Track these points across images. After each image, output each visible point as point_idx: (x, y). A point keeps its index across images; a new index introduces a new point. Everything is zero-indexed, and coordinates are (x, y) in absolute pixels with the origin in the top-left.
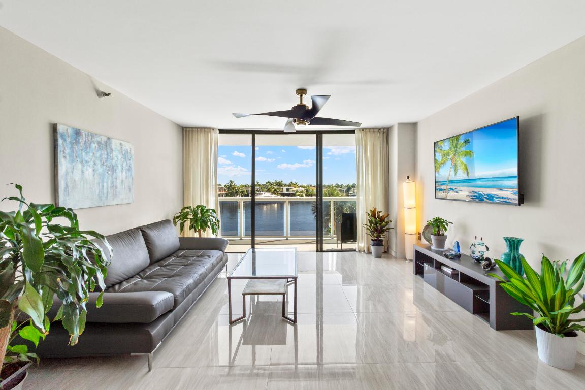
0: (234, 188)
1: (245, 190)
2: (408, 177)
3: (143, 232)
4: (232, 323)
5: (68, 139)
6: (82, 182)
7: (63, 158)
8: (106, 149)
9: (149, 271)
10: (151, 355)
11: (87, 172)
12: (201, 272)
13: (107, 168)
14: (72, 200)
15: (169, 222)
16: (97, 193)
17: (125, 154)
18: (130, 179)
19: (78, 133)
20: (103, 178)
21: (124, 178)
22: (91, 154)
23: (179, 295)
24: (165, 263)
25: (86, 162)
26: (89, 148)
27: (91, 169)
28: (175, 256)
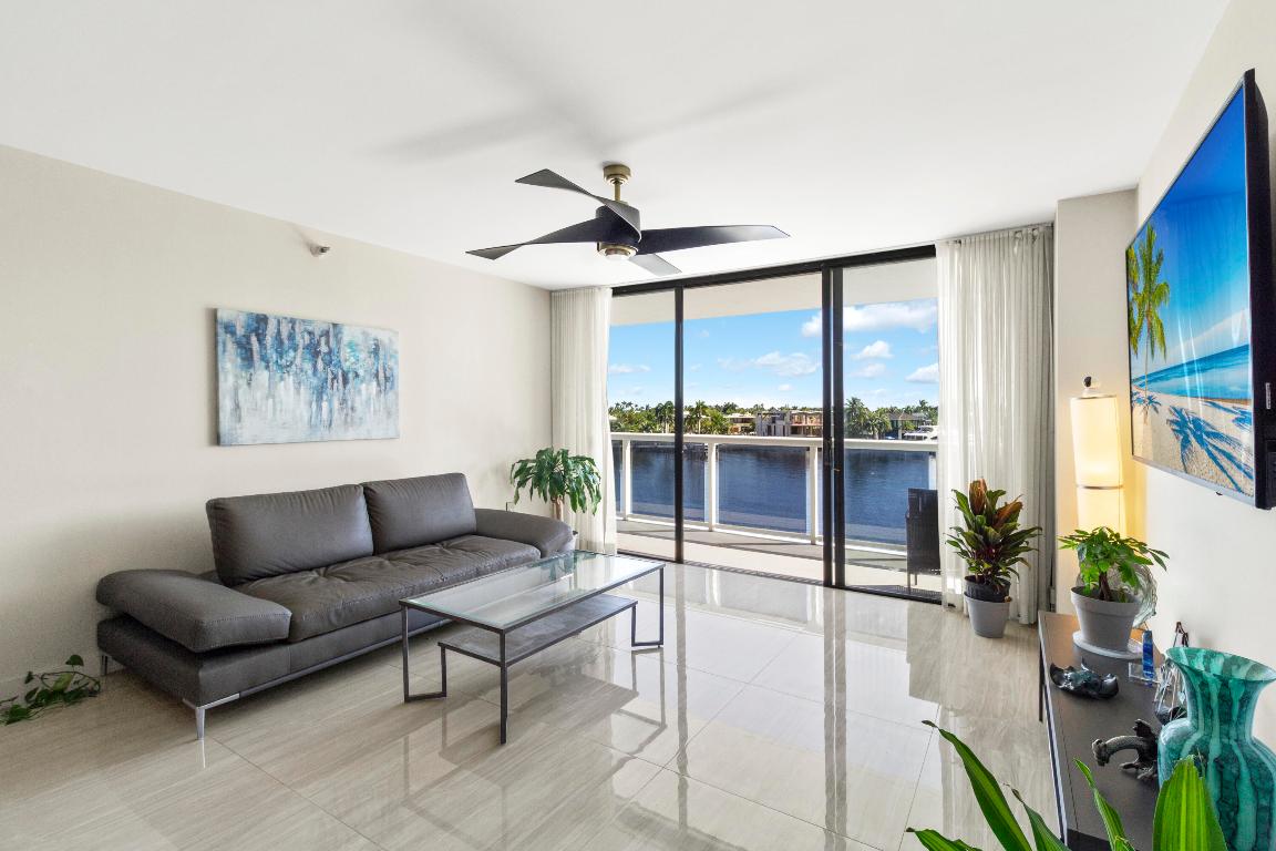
0: (862, 415)
1: (887, 419)
2: (1088, 382)
3: (369, 491)
4: (409, 699)
5: (240, 331)
6: (271, 401)
7: (230, 362)
8: (327, 343)
9: (349, 565)
10: (201, 711)
11: (282, 383)
12: (421, 581)
13: (330, 376)
14: (249, 428)
15: (456, 480)
16: (306, 418)
17: (376, 352)
18: (391, 395)
19: (262, 320)
20: (320, 392)
21: (375, 392)
22: (292, 354)
23: (309, 618)
24: (401, 554)
25: (281, 367)
26: (286, 342)
27: (290, 379)
28: (445, 543)
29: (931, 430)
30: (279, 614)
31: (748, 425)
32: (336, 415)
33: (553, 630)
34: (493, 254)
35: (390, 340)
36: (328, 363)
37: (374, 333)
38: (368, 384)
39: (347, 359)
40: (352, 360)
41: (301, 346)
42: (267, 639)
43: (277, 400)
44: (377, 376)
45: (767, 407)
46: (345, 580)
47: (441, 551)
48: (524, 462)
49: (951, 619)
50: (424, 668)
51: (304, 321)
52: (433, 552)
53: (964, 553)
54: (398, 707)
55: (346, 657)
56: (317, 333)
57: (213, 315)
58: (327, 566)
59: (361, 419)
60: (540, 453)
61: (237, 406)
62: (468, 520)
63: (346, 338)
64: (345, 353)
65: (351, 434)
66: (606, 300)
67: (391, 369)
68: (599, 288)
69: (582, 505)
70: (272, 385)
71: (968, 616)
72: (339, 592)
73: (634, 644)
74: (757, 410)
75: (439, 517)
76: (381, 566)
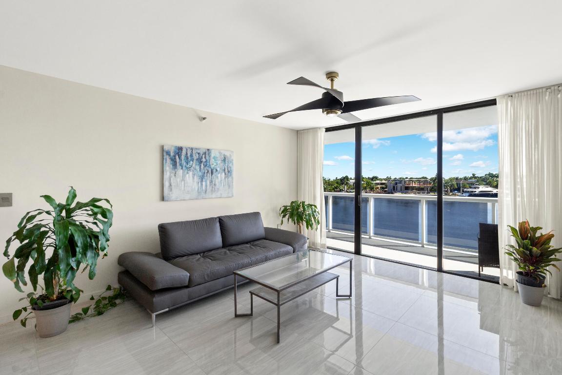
1: (454, 183)
3: (221, 220)
4: (237, 316)
5: (172, 154)
6: (183, 182)
7: (168, 167)
8: (205, 157)
9: (212, 252)
10: (154, 315)
11: (188, 175)
12: (242, 262)
13: (206, 171)
14: (174, 194)
15: (257, 215)
16: (197, 189)
17: (224, 160)
18: (230, 179)
19: (180, 149)
20: (202, 178)
21: (223, 178)
22: (191, 162)
23: (197, 277)
24: (234, 248)
25: (187, 168)
26: (189, 158)
27: (191, 173)
28: (252, 243)
29: (478, 188)
30: (184, 275)
31: (383, 186)
32: (208, 187)
33: (300, 288)
34: (274, 117)
35: (230, 155)
36: (205, 166)
37: (223, 152)
38: (221, 174)
39: (213, 164)
40: (215, 164)
41: (195, 159)
42: (180, 285)
43: (186, 182)
44: (225, 170)
45: (393, 178)
46: (210, 259)
47: (250, 247)
48: (285, 207)
49: (506, 292)
50: (244, 301)
51: (196, 149)
52: (246, 247)
53: (516, 259)
54: (232, 319)
55: (211, 294)
56: (201, 153)
57: (162, 147)
58: (204, 252)
59: (218, 189)
60: (292, 202)
61: (170, 185)
62: (262, 233)
63: (213, 155)
64: (212, 161)
65: (214, 196)
66: (322, 134)
67: (230, 167)
68: (320, 128)
69: (311, 226)
70: (184, 176)
71: (518, 292)
72: (208, 265)
73: (337, 296)
74: (388, 179)
75: (249, 231)
76: (225, 253)
